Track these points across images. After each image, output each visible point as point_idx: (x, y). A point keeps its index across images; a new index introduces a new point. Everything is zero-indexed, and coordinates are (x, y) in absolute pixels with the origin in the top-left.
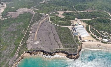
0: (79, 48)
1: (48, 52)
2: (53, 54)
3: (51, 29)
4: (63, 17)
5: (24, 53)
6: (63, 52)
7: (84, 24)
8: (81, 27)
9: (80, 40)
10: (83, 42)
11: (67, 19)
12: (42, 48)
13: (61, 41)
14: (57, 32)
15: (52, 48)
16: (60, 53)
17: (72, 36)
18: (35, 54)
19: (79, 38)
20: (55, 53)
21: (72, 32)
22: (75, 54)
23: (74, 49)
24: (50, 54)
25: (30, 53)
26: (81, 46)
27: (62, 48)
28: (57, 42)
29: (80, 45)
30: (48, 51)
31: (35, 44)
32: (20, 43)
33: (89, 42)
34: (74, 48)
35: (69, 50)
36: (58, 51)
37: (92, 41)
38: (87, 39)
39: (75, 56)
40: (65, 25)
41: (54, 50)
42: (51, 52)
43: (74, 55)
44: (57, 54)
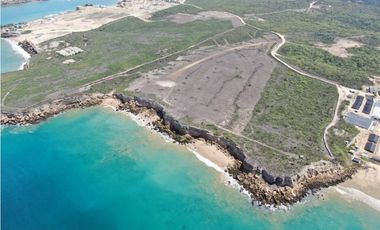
0: (322, 167)
1: (172, 120)
2: (188, 135)
3: (253, 70)
4: (344, 55)
5: (112, 93)
9: (362, 150)
11: (359, 66)
12: (166, 101)
13: (257, 111)
14: (271, 82)
15: (197, 115)
16: (214, 147)
18: (132, 111)
19: (360, 140)
21: (342, 108)
23: (284, 157)
24: (177, 131)
25: (123, 101)
27: (237, 131)
28: (238, 108)
31: (158, 86)
32: (123, 70)
34: (291, 155)
35: (263, 150)
36: (211, 133)
39: (269, 189)
40: (327, 77)
43: (269, 181)
44: (200, 142)
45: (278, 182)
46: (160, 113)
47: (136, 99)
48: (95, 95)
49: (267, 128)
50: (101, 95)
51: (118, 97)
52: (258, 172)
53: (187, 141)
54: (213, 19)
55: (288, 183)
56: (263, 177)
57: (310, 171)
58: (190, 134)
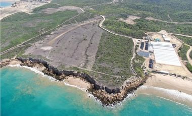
0: (132, 80)
1: (53, 68)
2: (63, 75)
3: (92, 35)
4: (133, 23)
5: (14, 58)
6: (87, 78)
7: (179, 43)
8: (169, 46)
9: (148, 68)
10: (153, 74)
11: (140, 28)
12: (47, 58)
13: (97, 56)
19: (146, 63)
21: (136, 49)
22: (111, 88)
23: (114, 78)
24: (57, 74)
25: (22, 61)
27: (89, 69)
28: (88, 56)
29: (139, 75)
30: (54, 66)
32: (20, 43)
34: (118, 77)
35: (104, 76)
36: (76, 72)
37: (184, 78)
38: (169, 71)
40: (127, 35)
42: (60, 69)
43: (109, 92)
44: (70, 78)
45: (114, 92)
46: (46, 65)
47: (30, 59)
48: (4, 60)
49: (103, 65)
50: (8, 60)
51: (19, 60)
52: (103, 88)
53: (63, 78)
54: (67, 10)
55: (118, 91)
56: (106, 90)
57: (127, 83)
58: (65, 74)
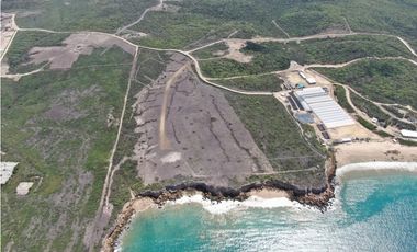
0: (328, 165)
1: (222, 189)
2: (242, 193)
3: (213, 106)
5: (133, 197)
6: (276, 185)
7: (326, 83)
8: (320, 95)
9: (325, 140)
10: (336, 147)
11: (262, 66)
12: (197, 175)
13: (260, 146)
14: (238, 113)
15: (234, 174)
16: (265, 191)
17: (295, 126)
18: (173, 199)
19: (318, 132)
20: (249, 189)
21: (292, 114)
22: (319, 188)
23: (312, 173)
24: (231, 195)
25: (154, 196)
26: (334, 158)
28: (247, 150)
29: (328, 156)
30: (222, 185)
31: (168, 164)
32: (107, 164)
33: (357, 143)
34: (313, 169)
35: (297, 174)
36: (258, 182)
37: (368, 140)
38: (348, 136)
39: (321, 197)
41: (242, 179)
42: (236, 188)
43: (317, 193)
49: (281, 158)
50: (128, 204)
52: (309, 191)
53: (245, 197)
56: (314, 193)
58: (242, 191)
